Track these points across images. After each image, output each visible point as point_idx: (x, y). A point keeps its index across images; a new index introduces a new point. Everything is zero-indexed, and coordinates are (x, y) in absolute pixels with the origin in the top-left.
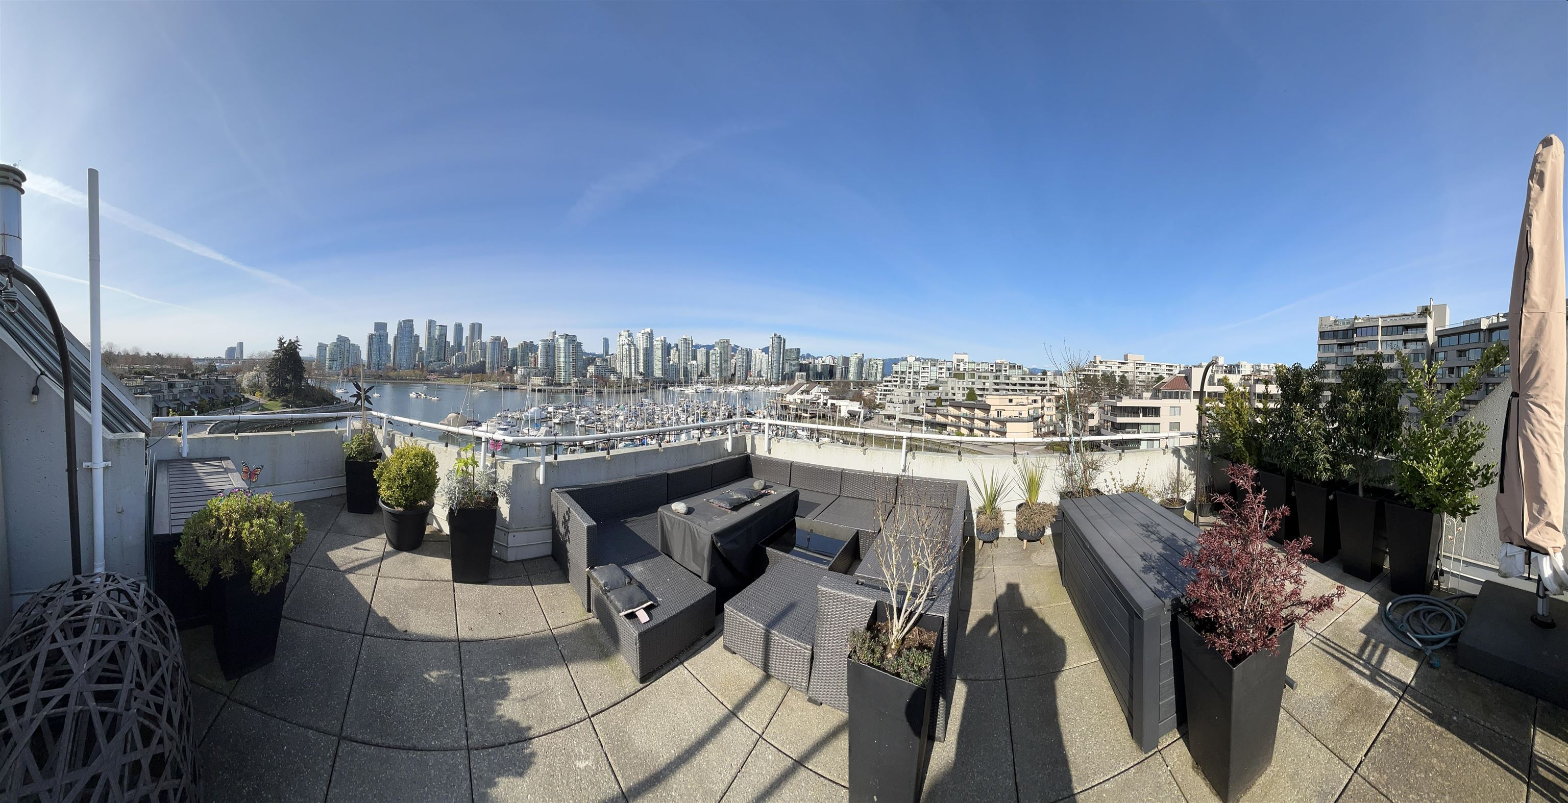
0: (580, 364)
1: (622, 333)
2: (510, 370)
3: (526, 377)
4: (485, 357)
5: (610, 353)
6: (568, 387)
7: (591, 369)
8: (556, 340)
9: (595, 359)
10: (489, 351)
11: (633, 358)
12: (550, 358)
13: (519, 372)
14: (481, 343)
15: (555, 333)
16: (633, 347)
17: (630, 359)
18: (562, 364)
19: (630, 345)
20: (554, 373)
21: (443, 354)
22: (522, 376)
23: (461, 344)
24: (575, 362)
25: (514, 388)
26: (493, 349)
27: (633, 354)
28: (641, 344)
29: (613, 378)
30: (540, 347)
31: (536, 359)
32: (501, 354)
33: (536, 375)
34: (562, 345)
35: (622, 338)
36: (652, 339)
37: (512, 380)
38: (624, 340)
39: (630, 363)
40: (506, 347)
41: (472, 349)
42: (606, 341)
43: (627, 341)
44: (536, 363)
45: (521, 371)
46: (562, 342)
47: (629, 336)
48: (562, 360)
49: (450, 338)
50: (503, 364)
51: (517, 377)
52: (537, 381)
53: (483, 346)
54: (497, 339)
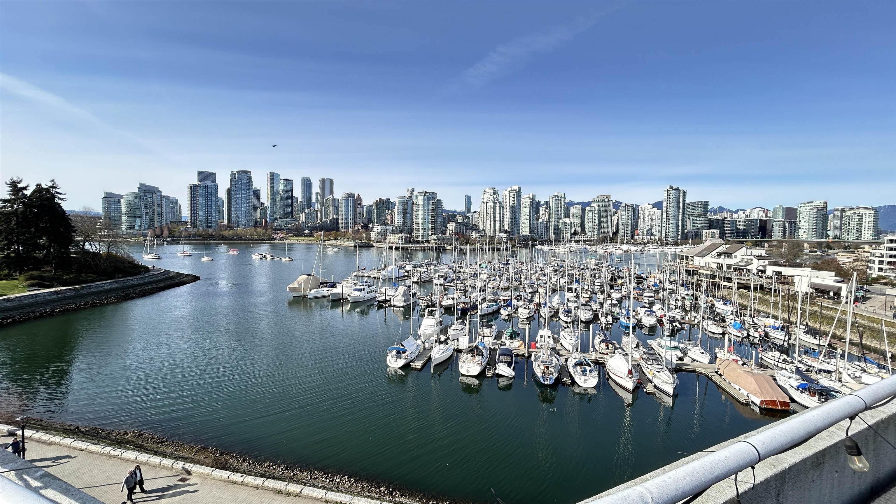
0: (440, 221)
1: (487, 190)
2: (365, 227)
3: (383, 235)
4: (338, 214)
5: (472, 211)
6: (426, 245)
7: (451, 227)
8: (414, 198)
9: (455, 216)
10: (342, 208)
11: (498, 216)
12: (408, 215)
13: (375, 229)
14: (334, 199)
15: (413, 191)
16: (498, 205)
17: (495, 217)
18: (421, 222)
19: (495, 203)
20: (412, 230)
21: (290, 210)
22: (378, 234)
23: (311, 200)
24: (434, 220)
25: (370, 246)
26: (347, 206)
27: (498, 211)
28: (508, 201)
29: (474, 235)
30: (397, 204)
31: (392, 217)
32: (356, 211)
33: (393, 232)
34: (421, 203)
35: (487, 195)
36: (520, 196)
37: (368, 238)
38: (489, 197)
39: (495, 221)
40: (361, 204)
41: (323, 205)
42: (469, 199)
43: (492, 198)
44: (392, 221)
45: (377, 228)
46: (420, 200)
47: (494, 193)
48: (421, 217)
49: (298, 193)
50: (358, 221)
51: (373, 235)
52: (395, 239)
53: (336, 203)
54: (350, 196)
